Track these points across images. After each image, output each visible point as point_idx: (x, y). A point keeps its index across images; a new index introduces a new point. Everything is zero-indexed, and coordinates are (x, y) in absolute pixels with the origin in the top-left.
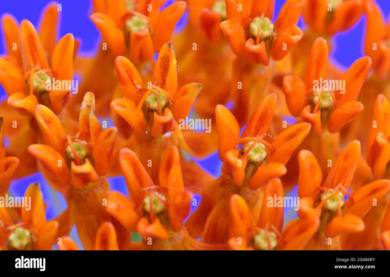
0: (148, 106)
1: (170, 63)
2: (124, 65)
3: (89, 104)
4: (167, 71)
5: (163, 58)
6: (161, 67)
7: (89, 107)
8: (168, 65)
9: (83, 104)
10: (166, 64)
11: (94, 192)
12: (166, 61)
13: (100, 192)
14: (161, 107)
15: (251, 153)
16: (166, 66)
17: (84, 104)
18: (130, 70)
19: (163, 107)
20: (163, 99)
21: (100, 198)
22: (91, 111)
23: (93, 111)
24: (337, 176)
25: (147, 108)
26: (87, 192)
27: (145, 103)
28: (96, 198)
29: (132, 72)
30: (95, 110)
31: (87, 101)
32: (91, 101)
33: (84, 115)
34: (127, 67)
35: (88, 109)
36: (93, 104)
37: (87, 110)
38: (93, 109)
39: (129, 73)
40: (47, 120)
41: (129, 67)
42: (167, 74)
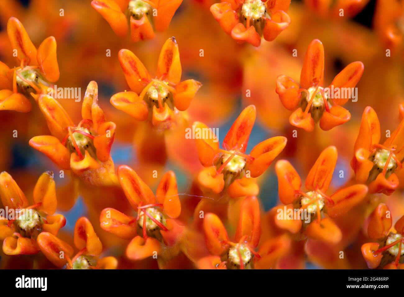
0: (149, 97)
1: (173, 56)
2: (127, 57)
3: (92, 94)
4: (170, 62)
5: (167, 51)
6: (164, 58)
7: (92, 96)
8: (172, 57)
9: (85, 94)
10: (170, 56)
11: (96, 173)
12: (170, 54)
13: (103, 173)
14: (162, 99)
15: (230, 164)
16: (169, 58)
17: (87, 94)
18: (133, 61)
19: (164, 98)
20: (164, 91)
21: (103, 177)
22: (93, 101)
23: (96, 101)
24: (316, 177)
25: (149, 98)
26: (91, 172)
27: (147, 93)
28: (98, 178)
29: (135, 63)
30: (98, 100)
31: (90, 91)
32: (94, 91)
33: (88, 104)
34: (130, 59)
35: (91, 98)
36: (95, 94)
37: (90, 100)
38: (96, 99)
39: (133, 64)
40: (51, 108)
41: (132, 59)
42: (171, 65)
